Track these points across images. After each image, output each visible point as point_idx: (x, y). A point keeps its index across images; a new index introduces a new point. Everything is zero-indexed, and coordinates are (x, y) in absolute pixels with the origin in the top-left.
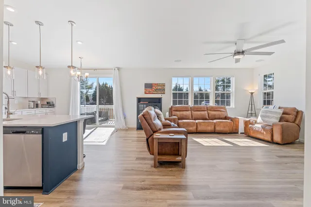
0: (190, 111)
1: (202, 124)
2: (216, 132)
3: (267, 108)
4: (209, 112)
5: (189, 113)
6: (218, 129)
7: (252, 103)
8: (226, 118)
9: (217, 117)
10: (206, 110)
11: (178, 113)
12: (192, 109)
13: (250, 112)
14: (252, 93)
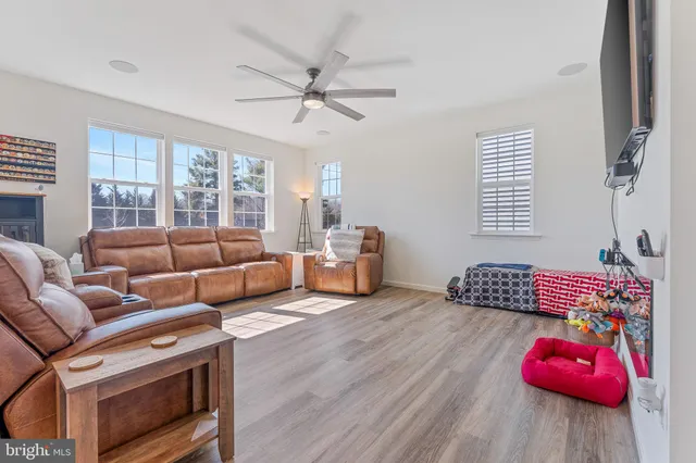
0: (166, 247)
1: (213, 278)
2: (248, 295)
3: (337, 228)
4: (222, 243)
5: (163, 251)
6: (252, 285)
7: (305, 221)
8: (263, 257)
9: (243, 255)
10: (214, 239)
11: (122, 254)
12: (172, 239)
13: (302, 240)
14: (305, 200)
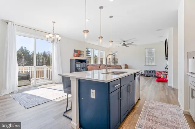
14: (110, 59)
